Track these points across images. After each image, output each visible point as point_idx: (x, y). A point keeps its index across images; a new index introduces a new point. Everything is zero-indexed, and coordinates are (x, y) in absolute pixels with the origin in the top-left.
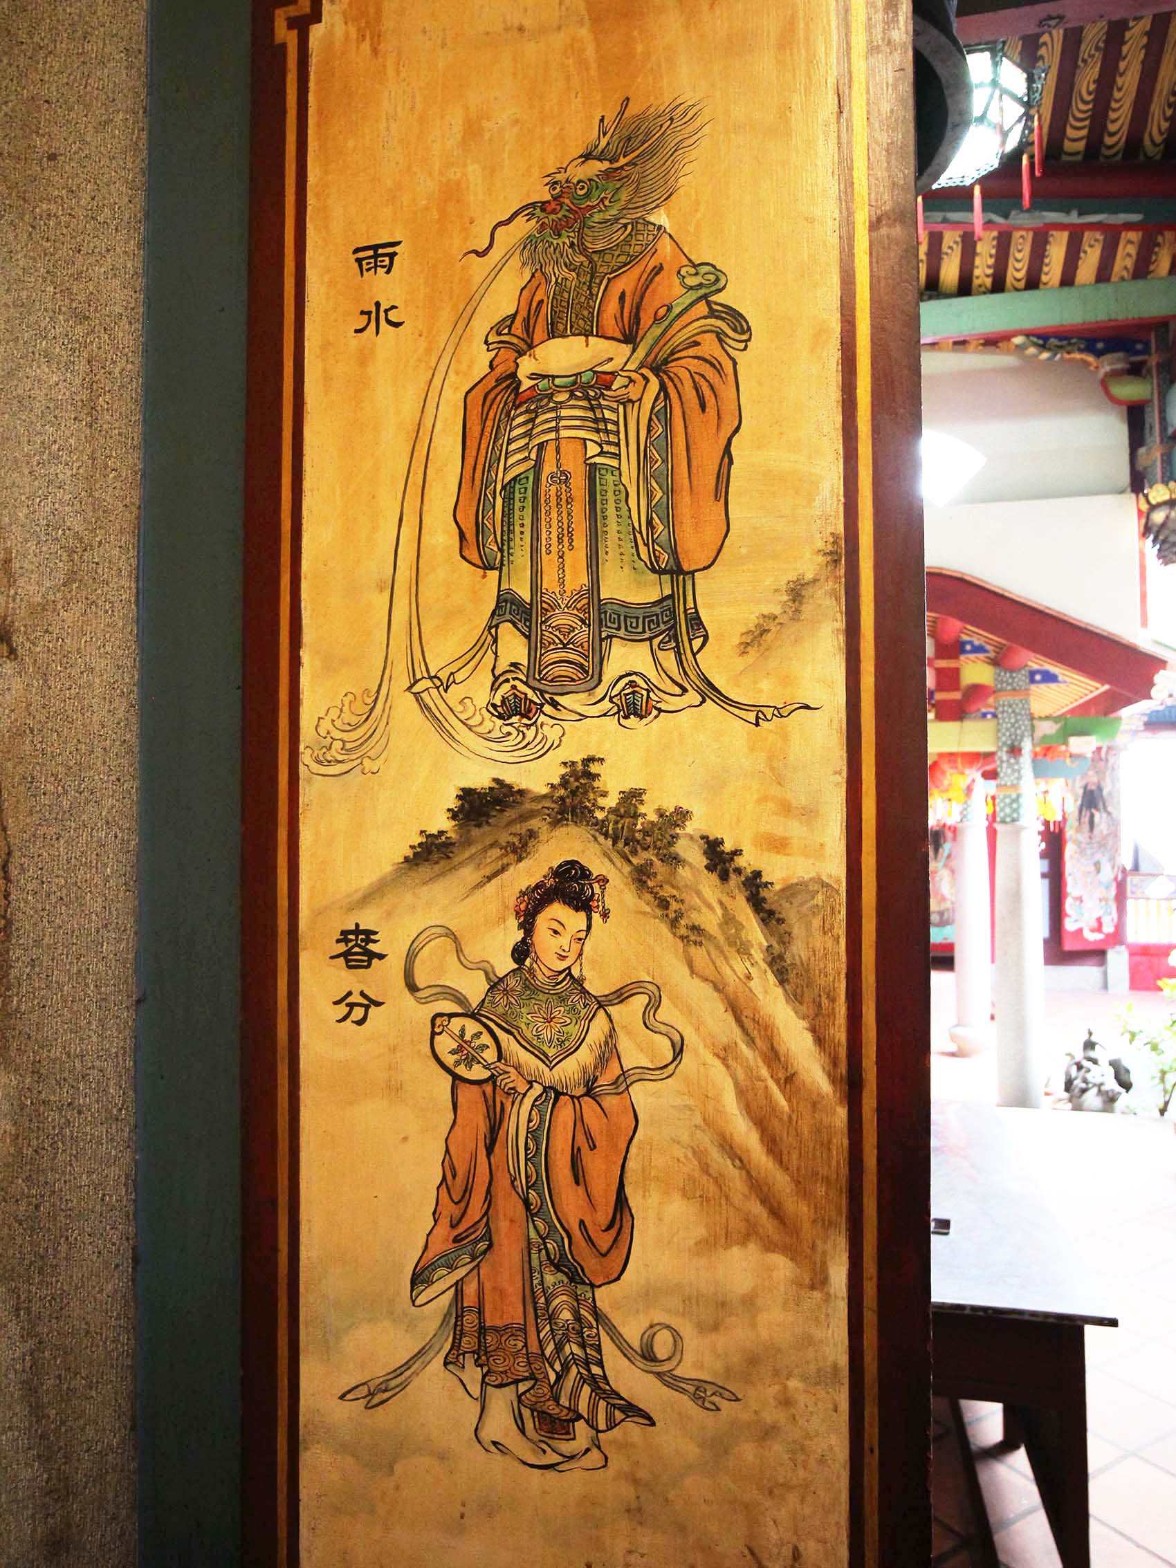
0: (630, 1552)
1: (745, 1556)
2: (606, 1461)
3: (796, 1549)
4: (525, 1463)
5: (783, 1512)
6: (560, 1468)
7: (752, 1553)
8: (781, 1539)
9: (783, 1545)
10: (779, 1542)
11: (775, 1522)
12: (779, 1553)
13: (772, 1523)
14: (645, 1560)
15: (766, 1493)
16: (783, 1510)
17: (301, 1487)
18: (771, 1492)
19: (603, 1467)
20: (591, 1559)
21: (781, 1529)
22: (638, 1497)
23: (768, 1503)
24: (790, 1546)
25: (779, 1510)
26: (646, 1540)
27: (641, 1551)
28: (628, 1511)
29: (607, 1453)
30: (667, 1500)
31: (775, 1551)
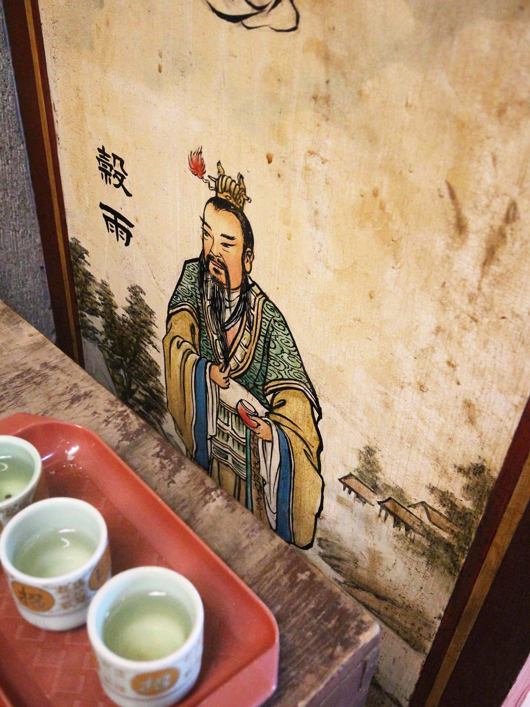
0: (311, 153)
1: (441, 196)
2: (297, 21)
3: (513, 205)
4: (214, 10)
5: (512, 146)
6: (248, 22)
7: (453, 195)
8: (497, 187)
9: (496, 195)
10: (492, 190)
11: (494, 159)
12: (488, 206)
13: (489, 159)
14: (325, 167)
15: (494, 111)
16: (512, 144)
17: (40, 9)
18: (501, 112)
19: (294, 29)
20: (272, 152)
21: (500, 172)
22: (327, 82)
23: (492, 128)
24: (507, 200)
25: (505, 142)
26: (329, 143)
27: (322, 155)
28: (315, 98)
29: (300, 9)
30: (360, 93)
31: (484, 200)
